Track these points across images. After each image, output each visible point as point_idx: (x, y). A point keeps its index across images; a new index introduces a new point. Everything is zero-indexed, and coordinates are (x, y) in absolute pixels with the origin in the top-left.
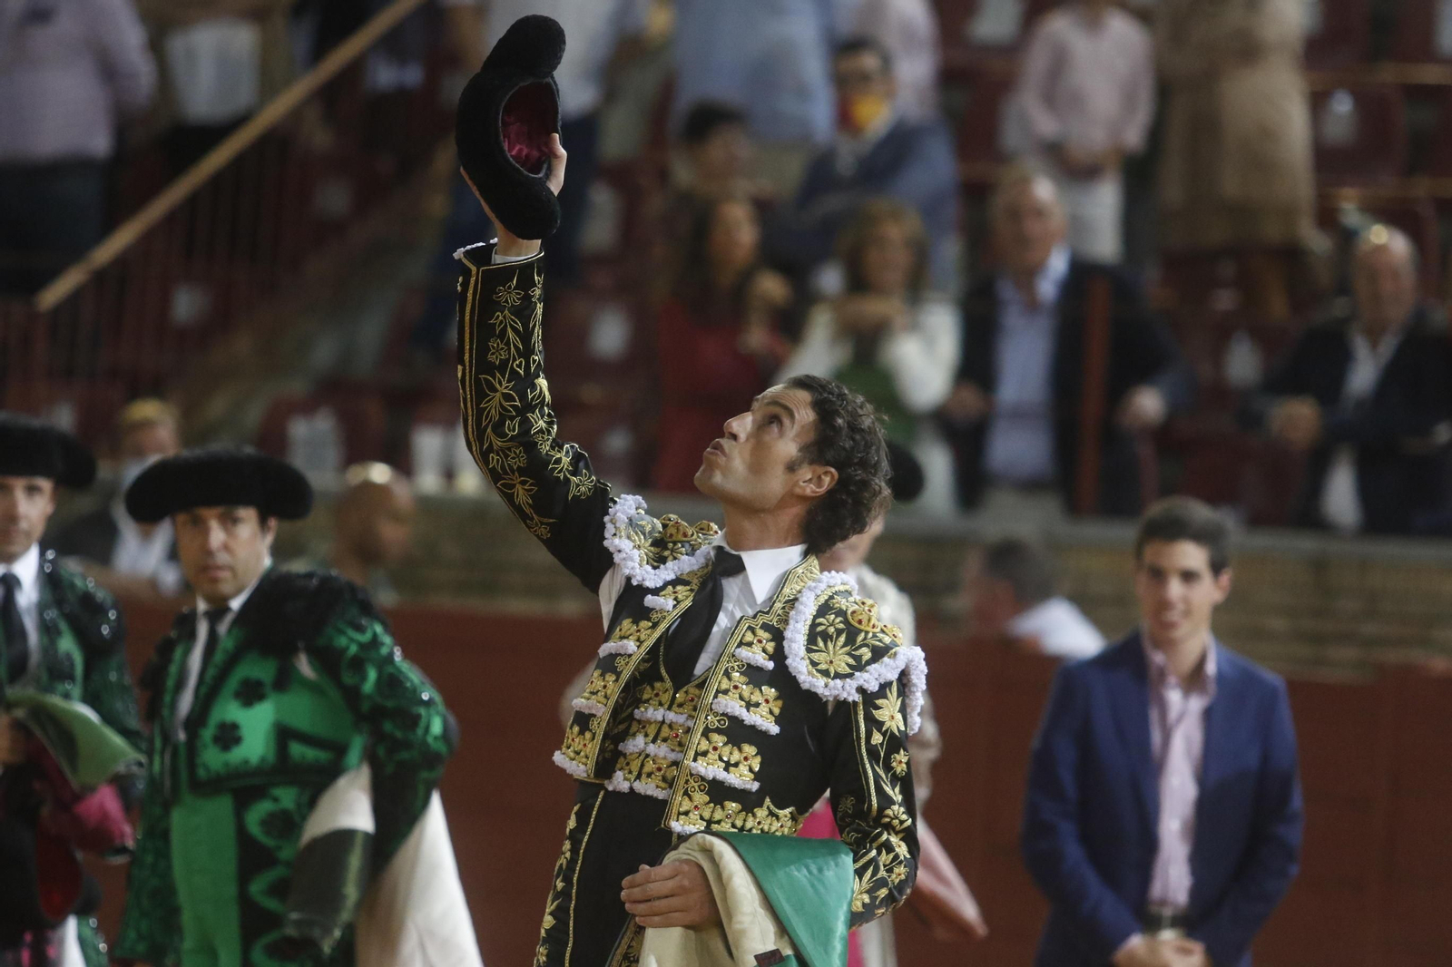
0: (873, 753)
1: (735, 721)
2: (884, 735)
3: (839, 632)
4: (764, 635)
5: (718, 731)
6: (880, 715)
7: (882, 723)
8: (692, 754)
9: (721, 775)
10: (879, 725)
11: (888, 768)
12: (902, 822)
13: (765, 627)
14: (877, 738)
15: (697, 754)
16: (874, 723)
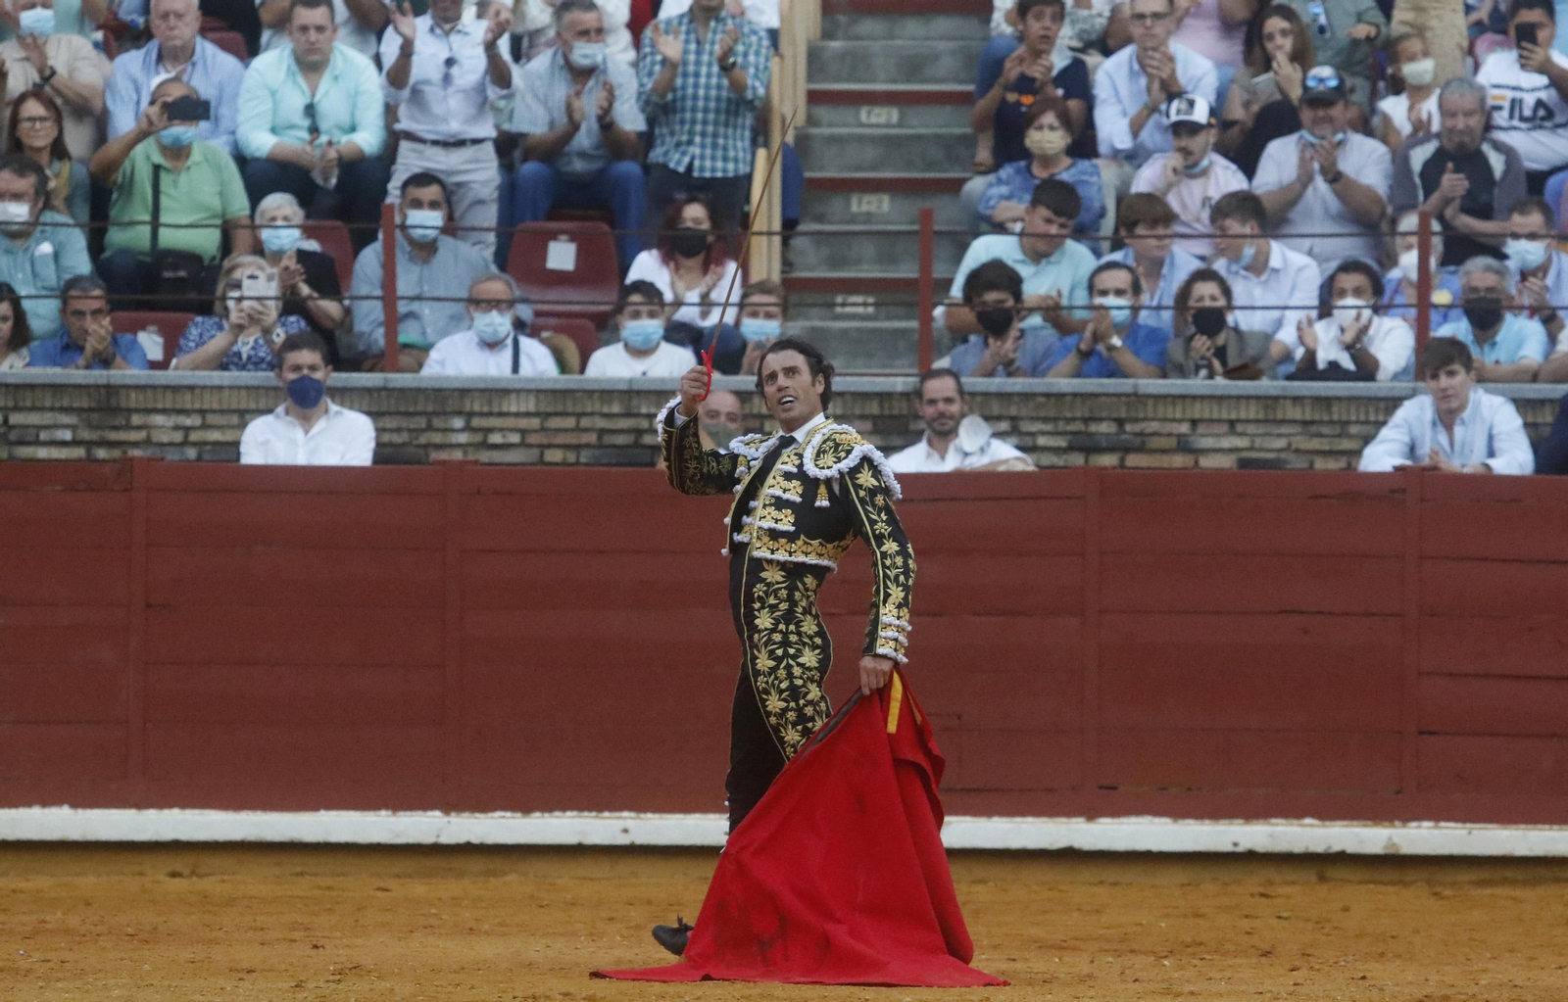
0: (862, 501)
1: (778, 498)
2: (865, 490)
3: (831, 448)
4: (794, 458)
5: (771, 505)
6: (861, 481)
7: (862, 485)
8: (758, 518)
9: (772, 525)
10: (861, 487)
11: (874, 506)
12: (886, 530)
13: (796, 454)
14: (862, 493)
15: (761, 518)
16: (857, 487)
